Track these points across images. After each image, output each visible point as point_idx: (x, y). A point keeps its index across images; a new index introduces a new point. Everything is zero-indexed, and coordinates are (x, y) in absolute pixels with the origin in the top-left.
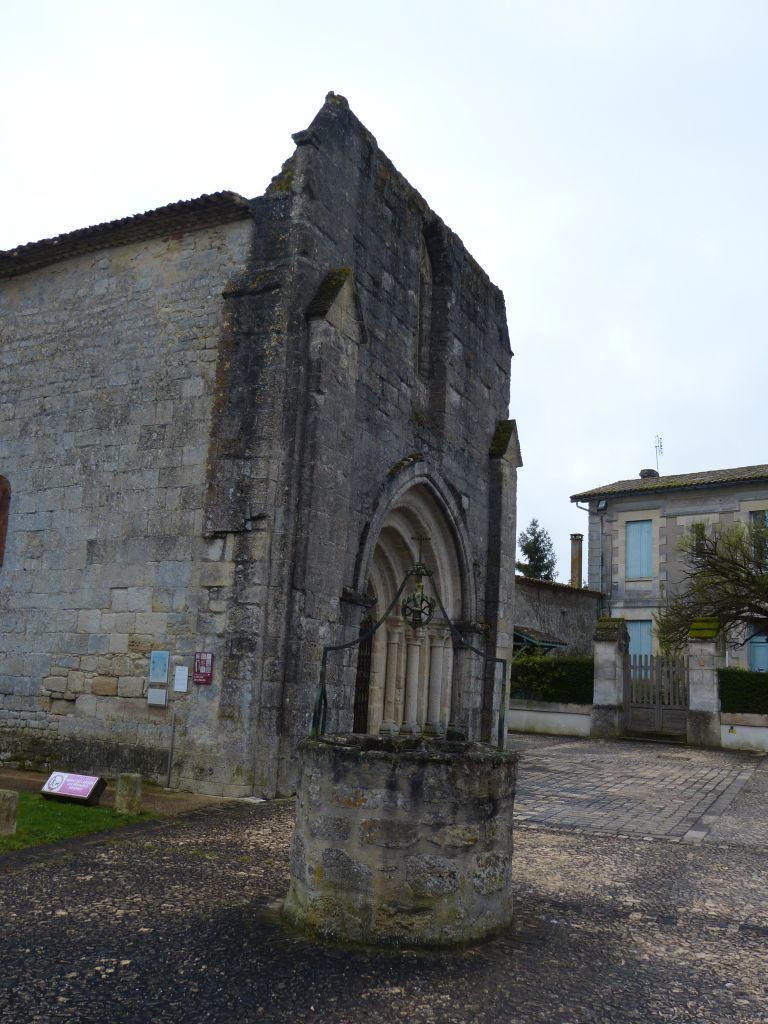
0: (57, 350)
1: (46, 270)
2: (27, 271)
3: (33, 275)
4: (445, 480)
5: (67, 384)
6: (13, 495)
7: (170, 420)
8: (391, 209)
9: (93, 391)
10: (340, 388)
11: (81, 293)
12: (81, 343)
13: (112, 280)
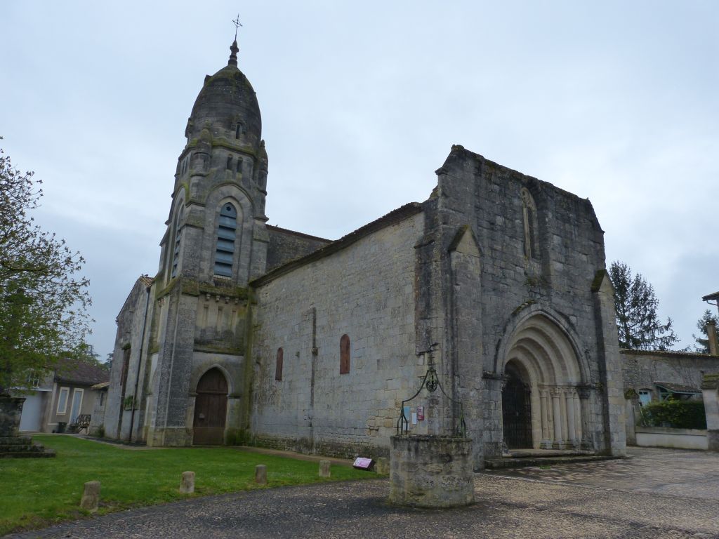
0: (360, 278)
1: (354, 245)
2: (348, 246)
3: (350, 247)
4: (556, 311)
5: (364, 293)
6: (351, 342)
7: (401, 304)
8: (498, 185)
9: (373, 295)
10: (469, 280)
11: (367, 252)
12: (368, 274)
13: (377, 246)
